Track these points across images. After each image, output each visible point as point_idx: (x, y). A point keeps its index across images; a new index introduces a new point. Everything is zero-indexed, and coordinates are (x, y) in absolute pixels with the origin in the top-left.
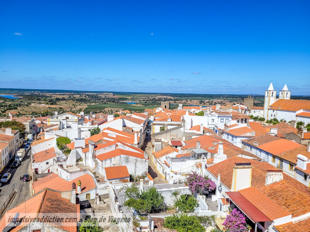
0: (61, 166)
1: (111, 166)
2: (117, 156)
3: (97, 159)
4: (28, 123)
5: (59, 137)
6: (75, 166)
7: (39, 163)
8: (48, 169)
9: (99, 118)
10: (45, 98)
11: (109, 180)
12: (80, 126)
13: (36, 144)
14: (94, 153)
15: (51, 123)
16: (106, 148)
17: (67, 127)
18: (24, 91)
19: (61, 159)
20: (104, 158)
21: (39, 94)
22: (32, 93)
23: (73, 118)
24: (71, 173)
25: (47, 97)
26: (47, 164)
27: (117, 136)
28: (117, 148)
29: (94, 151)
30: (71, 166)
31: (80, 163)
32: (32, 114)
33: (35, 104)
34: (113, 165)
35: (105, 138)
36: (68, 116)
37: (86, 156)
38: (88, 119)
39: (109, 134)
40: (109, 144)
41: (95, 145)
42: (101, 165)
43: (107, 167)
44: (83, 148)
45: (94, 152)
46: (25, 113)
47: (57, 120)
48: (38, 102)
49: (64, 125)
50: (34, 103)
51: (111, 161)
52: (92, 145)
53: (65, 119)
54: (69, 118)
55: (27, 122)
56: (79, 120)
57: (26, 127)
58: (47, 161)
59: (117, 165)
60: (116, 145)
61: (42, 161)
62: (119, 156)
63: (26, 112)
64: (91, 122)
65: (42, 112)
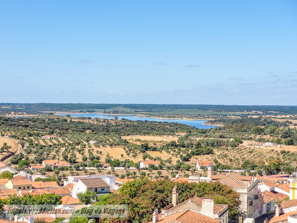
10: (273, 127)
18: (226, 111)
21: (260, 118)
22: (244, 115)
25: (277, 125)
32: (244, 167)
33: (250, 142)
46: (229, 163)
48: (258, 137)
50: (249, 139)
63: (231, 160)
65: (267, 164)
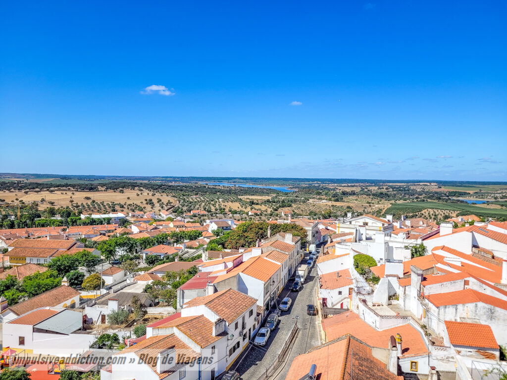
0: (364, 301)
1: (456, 320)
2: (469, 303)
3: (427, 301)
4: (311, 229)
5: (358, 254)
6: (385, 306)
7: (329, 291)
8: (341, 302)
9: (418, 227)
10: (327, 191)
11: (455, 346)
12: (388, 238)
13: (323, 261)
14: (420, 290)
15: (341, 230)
16: (445, 283)
17: (367, 239)
18: (300, 182)
19: (363, 290)
20: (442, 301)
21: (320, 186)
22: (310, 184)
23: (374, 225)
24: (382, 317)
25: (329, 189)
26: (339, 294)
27: (463, 265)
28: (466, 286)
29: (422, 286)
30: (379, 306)
31: (394, 302)
32: (310, 214)
33: (313, 200)
34: (460, 318)
35: (439, 265)
36: (367, 220)
37: (407, 292)
38: (398, 227)
39: (448, 259)
40: (449, 277)
41: (422, 275)
42: (436, 314)
43: (448, 319)
44: (399, 278)
45: (420, 287)
47: (351, 226)
48: (318, 197)
49: (362, 234)
50: (313, 198)
51: (456, 310)
52: (418, 275)
53: (362, 225)
54: (369, 225)
55: (309, 226)
56: (385, 229)
57: (308, 233)
58: (340, 289)
59: (469, 321)
60: (465, 281)
61: (333, 288)
62: (474, 304)
63: (302, 211)
64: (406, 234)
65: (323, 213)
